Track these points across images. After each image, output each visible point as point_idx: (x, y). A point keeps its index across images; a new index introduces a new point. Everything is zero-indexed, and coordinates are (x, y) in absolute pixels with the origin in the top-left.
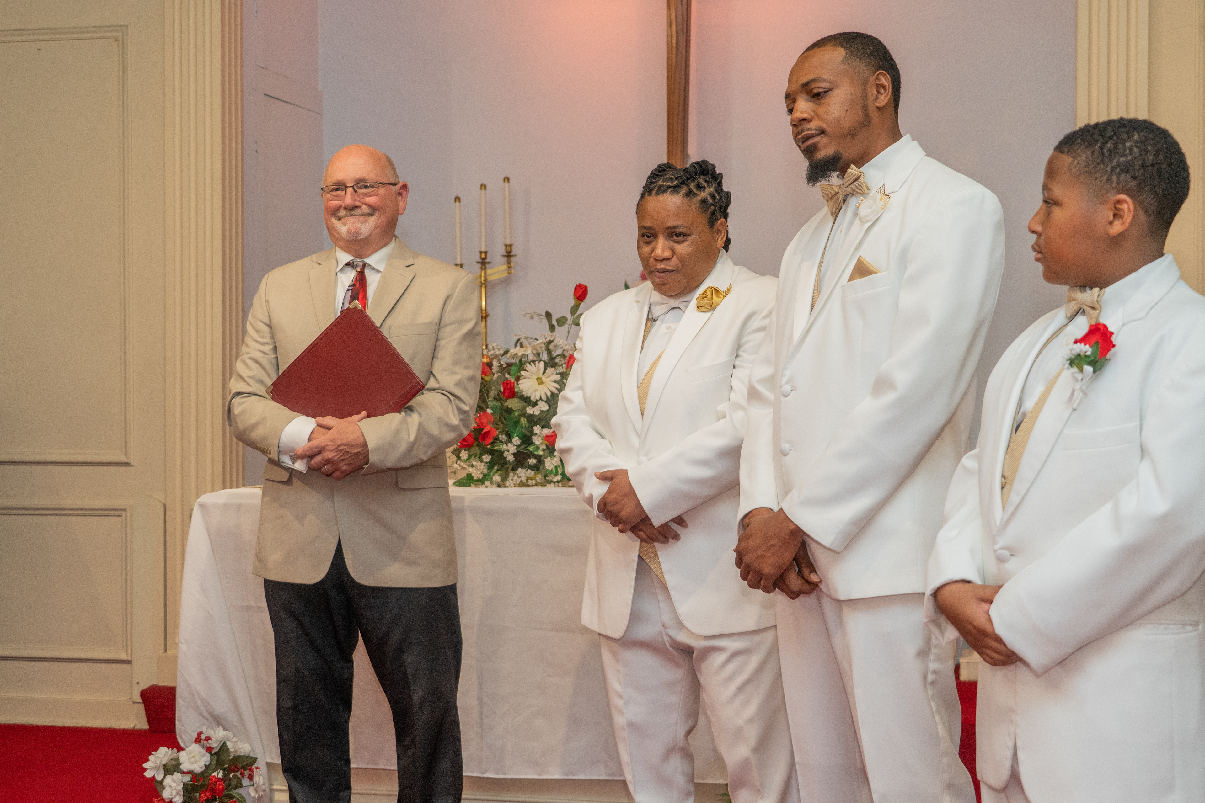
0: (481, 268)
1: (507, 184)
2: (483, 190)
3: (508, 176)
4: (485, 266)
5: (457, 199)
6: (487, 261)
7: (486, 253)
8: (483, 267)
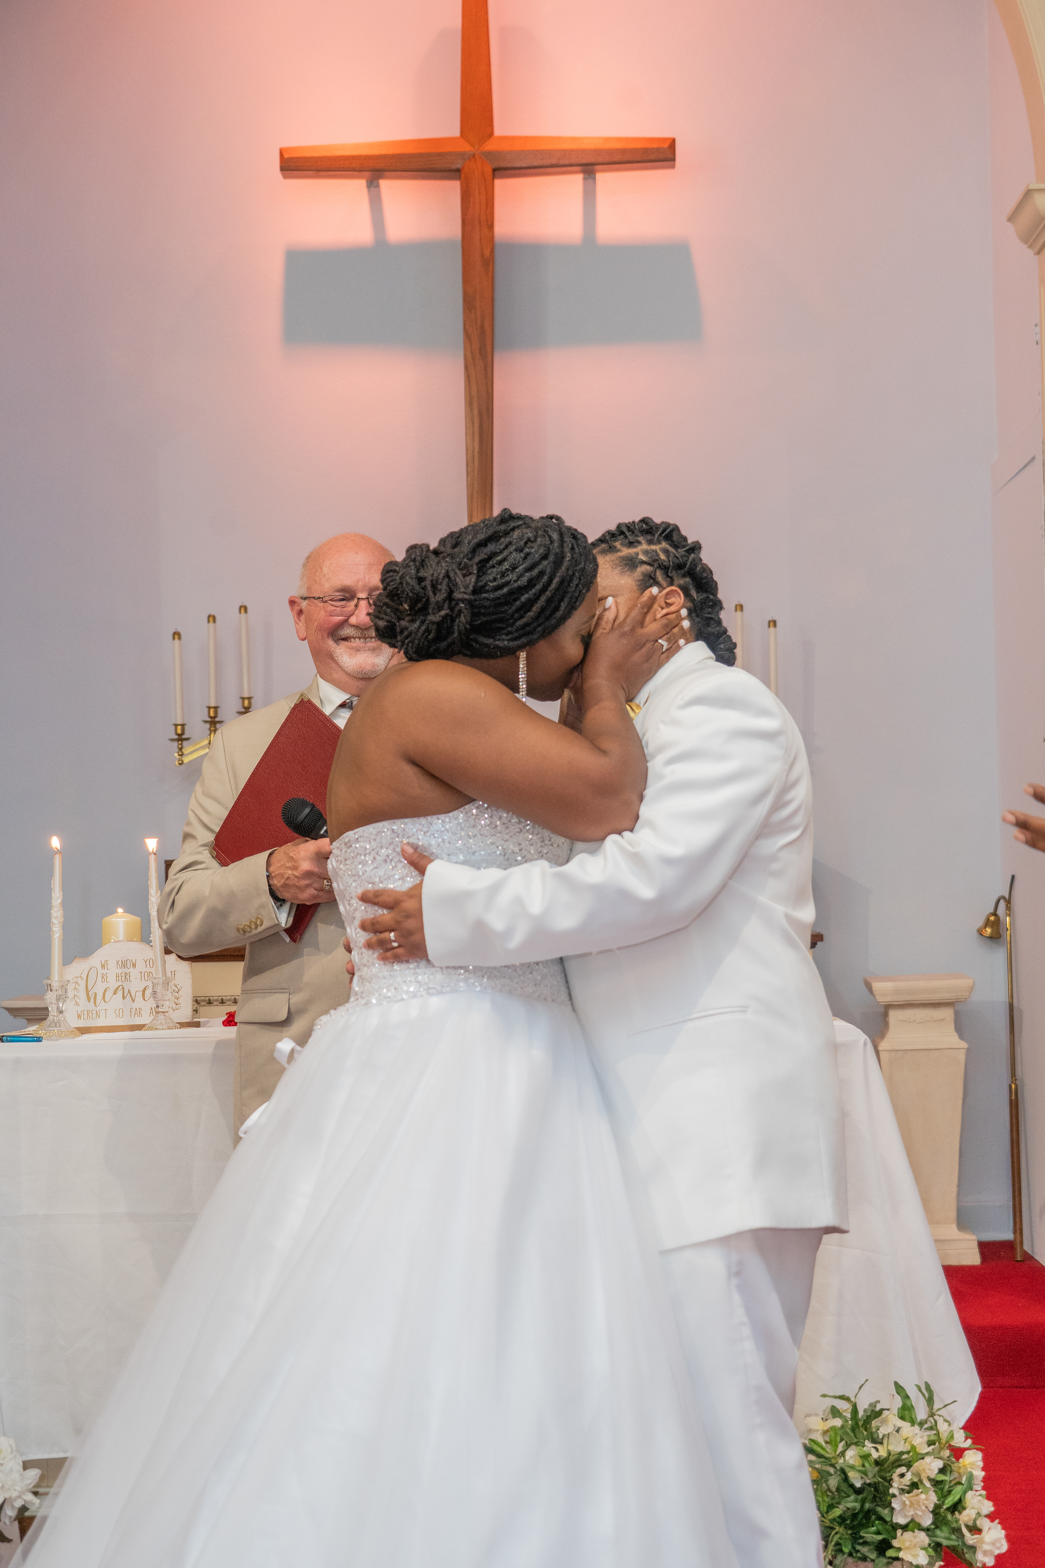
0: (210, 729)
1: (243, 614)
2: (211, 623)
3: (245, 604)
4: (215, 727)
5: (177, 635)
6: (217, 719)
7: (216, 708)
8: (213, 729)
